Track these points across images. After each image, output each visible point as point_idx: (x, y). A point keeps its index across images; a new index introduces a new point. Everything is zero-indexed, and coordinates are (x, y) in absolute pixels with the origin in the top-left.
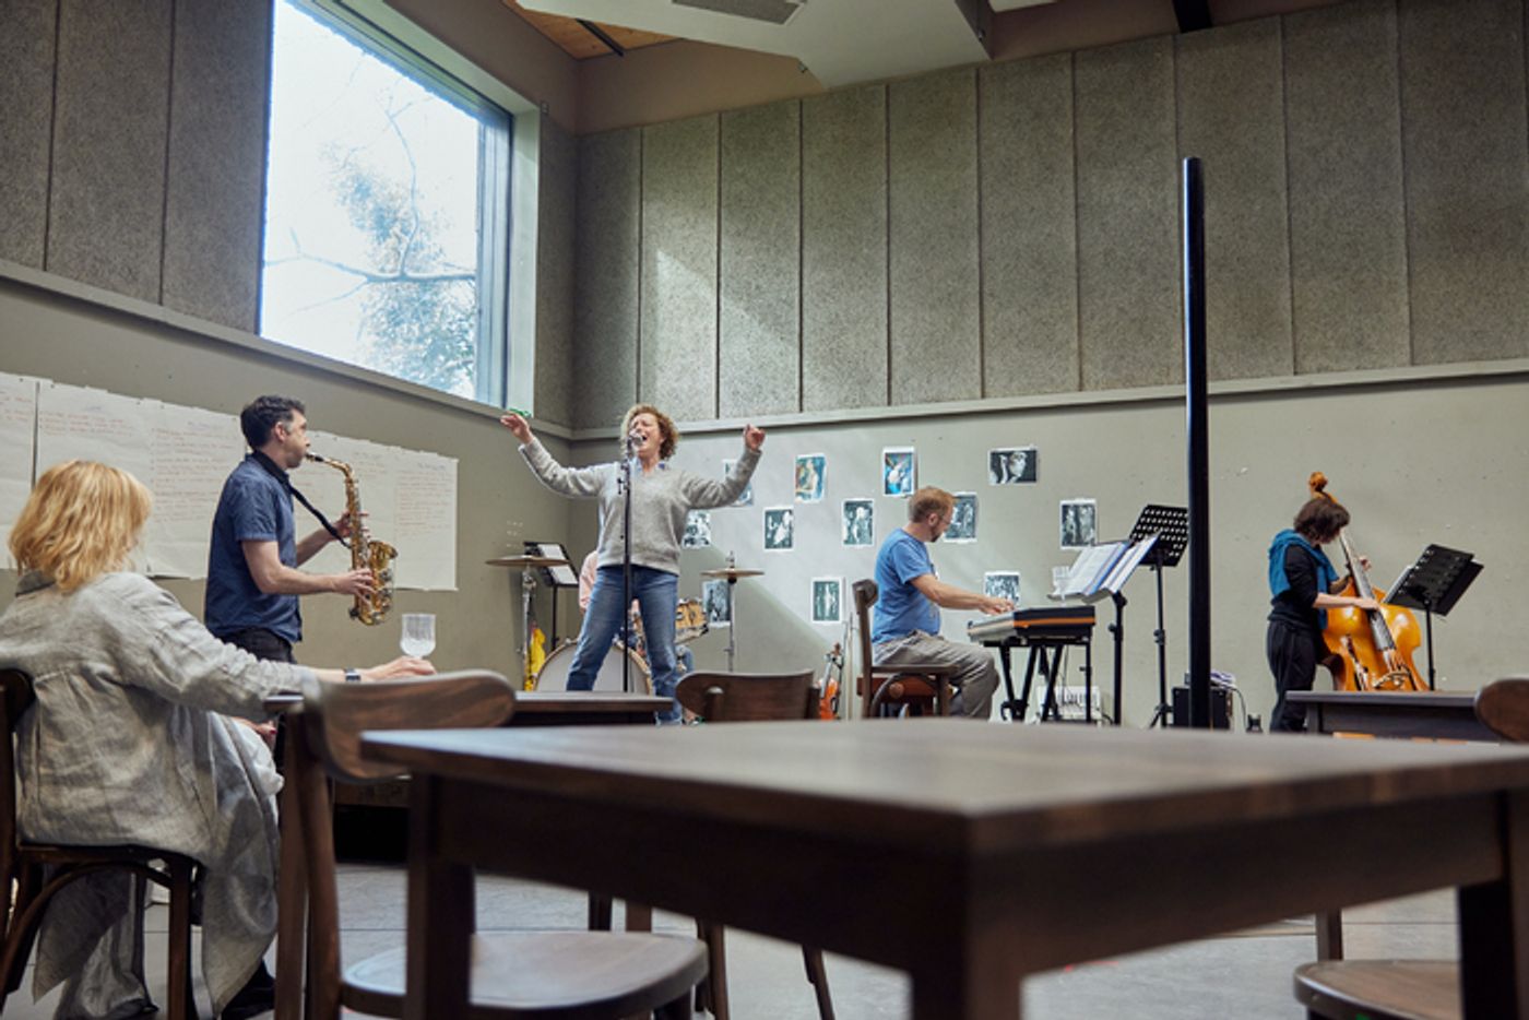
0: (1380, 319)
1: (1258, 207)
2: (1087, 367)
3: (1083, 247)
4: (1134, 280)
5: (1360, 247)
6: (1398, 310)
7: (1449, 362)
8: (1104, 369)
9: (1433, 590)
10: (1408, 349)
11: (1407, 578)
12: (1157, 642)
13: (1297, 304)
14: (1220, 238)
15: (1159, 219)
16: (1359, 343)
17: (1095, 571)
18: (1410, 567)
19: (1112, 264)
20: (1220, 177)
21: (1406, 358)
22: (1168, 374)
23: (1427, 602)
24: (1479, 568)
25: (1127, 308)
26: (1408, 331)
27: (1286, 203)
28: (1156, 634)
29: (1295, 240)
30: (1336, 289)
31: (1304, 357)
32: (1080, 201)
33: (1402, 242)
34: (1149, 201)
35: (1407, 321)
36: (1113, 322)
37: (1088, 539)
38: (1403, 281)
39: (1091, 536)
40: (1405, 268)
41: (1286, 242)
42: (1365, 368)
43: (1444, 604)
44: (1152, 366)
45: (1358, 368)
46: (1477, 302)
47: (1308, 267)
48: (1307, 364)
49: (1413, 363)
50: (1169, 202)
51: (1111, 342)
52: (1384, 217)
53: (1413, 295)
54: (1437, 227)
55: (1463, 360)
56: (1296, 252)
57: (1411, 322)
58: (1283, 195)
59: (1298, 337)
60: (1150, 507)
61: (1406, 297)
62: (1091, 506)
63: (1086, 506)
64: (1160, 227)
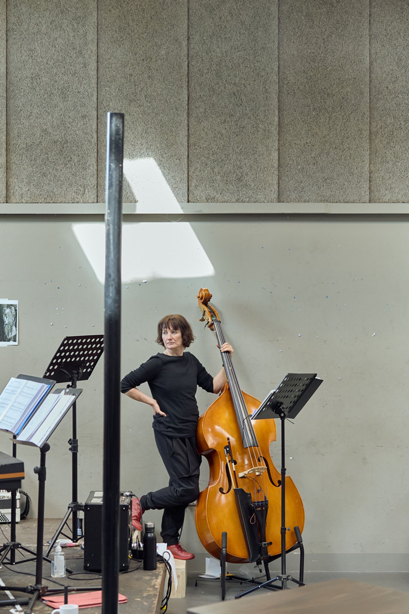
0: (256, 160)
1: (163, 52)
2: (13, 181)
3: (11, 69)
4: (56, 106)
5: (243, 97)
6: (270, 154)
7: (305, 201)
8: (29, 183)
9: (287, 404)
10: (276, 187)
11: (270, 400)
12: (70, 449)
13: (192, 141)
14: (131, 75)
15: (80, 52)
16: (240, 180)
17: (24, 408)
18: (272, 392)
19: (37, 89)
20: (133, 20)
21: (275, 196)
22: (84, 194)
23: (282, 415)
24: (321, 381)
25: (50, 130)
26: (276, 173)
27: (186, 51)
28: (70, 442)
29: (192, 84)
30: (224, 131)
31: (196, 186)
32: (10, 26)
33: (275, 97)
34: (71, 34)
35: (276, 165)
36: (37, 142)
37: (11, 336)
38: (274, 130)
39: (13, 334)
40: (277, 119)
41: (185, 85)
42: (243, 202)
43: (294, 411)
44: (71, 185)
45: (237, 201)
46: (328, 154)
47: (202, 110)
48: (197, 193)
49: (279, 200)
50: (89, 38)
51: (35, 160)
52: (263, 73)
53: (281, 143)
54: (302, 87)
55: (316, 201)
56: (193, 95)
57: (279, 165)
58: (185, 43)
59: (192, 169)
60: (68, 338)
61: (276, 144)
62: (15, 306)
63: (9, 306)
64: (81, 59)
